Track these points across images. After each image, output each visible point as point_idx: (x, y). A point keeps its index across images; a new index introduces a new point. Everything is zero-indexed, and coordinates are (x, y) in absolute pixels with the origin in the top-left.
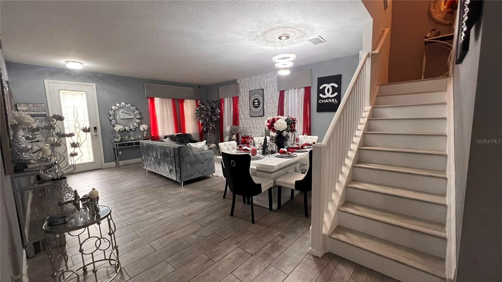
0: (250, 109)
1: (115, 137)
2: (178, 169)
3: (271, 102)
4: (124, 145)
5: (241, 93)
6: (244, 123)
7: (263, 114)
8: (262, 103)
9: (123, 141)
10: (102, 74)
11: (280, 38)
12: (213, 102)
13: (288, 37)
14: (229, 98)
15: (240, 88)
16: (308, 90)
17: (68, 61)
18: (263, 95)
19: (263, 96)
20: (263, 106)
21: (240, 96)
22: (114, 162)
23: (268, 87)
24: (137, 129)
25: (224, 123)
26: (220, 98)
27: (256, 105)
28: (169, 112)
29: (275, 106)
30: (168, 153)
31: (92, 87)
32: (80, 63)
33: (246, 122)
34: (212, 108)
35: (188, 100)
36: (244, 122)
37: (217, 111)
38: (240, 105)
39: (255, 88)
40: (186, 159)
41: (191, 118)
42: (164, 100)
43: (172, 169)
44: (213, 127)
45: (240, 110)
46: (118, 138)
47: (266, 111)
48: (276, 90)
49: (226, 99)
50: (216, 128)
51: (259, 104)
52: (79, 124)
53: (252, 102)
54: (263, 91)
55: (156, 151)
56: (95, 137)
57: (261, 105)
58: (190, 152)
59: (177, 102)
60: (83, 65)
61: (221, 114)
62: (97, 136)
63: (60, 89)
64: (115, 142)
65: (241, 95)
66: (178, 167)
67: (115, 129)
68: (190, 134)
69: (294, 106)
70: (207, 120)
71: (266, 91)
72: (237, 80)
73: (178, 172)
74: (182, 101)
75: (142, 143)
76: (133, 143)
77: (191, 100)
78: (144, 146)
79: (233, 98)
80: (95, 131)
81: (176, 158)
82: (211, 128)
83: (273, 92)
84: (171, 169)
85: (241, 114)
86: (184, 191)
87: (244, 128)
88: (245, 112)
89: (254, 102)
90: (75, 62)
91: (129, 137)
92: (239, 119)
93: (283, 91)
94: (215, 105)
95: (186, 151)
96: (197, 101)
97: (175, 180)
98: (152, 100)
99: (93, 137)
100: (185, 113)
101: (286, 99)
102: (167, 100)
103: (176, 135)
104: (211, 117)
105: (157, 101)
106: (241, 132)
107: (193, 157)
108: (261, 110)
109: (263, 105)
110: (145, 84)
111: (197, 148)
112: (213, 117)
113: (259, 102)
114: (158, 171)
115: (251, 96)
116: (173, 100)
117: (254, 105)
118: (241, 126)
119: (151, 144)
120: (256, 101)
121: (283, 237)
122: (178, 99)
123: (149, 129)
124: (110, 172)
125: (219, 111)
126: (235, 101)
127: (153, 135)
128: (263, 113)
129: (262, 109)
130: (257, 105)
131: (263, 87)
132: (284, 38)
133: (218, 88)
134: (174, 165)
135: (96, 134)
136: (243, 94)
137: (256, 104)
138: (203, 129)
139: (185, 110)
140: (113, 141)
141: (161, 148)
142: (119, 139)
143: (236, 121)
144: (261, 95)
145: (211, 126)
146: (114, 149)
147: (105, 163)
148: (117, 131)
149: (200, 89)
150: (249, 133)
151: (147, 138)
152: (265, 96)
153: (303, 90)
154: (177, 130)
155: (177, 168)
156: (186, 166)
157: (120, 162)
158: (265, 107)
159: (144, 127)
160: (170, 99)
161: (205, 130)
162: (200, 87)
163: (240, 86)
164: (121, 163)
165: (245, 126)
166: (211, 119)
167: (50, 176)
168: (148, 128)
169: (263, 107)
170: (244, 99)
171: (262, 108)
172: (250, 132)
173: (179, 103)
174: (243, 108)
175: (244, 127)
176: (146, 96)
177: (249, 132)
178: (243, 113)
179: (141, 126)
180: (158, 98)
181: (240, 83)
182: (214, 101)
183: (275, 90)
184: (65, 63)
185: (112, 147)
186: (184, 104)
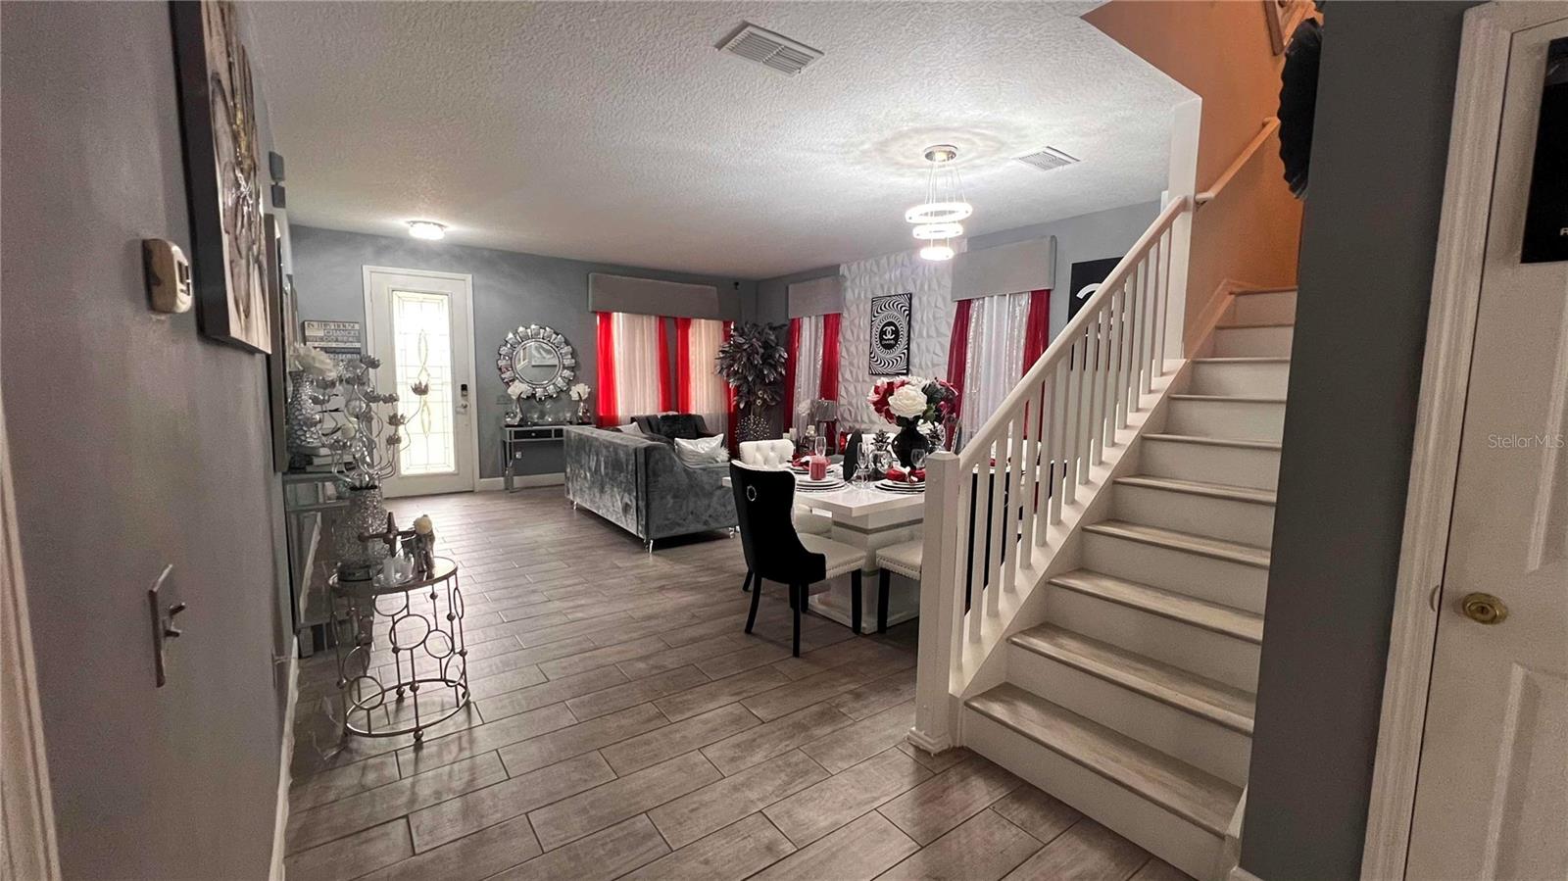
0: (871, 353)
1: (507, 414)
2: (642, 504)
3: (933, 333)
4: (527, 434)
5: (848, 304)
6: (851, 394)
7: (908, 370)
8: (906, 335)
9: (527, 425)
10: (491, 250)
11: (929, 156)
12: (771, 328)
13: (951, 155)
14: (813, 318)
15: (845, 290)
16: (1041, 301)
17: (414, 222)
18: (910, 310)
19: (909, 315)
20: (909, 344)
21: (845, 314)
22: (502, 479)
23: (926, 287)
24: (563, 395)
25: (796, 391)
26: (790, 317)
27: (889, 339)
28: (648, 355)
29: (942, 346)
30: (622, 463)
31: (463, 284)
32: (440, 226)
33: (859, 389)
34: (766, 345)
35: (703, 321)
36: (851, 389)
37: (777, 356)
38: (844, 338)
39: (889, 289)
40: (664, 480)
41: (707, 372)
42: (637, 319)
43: (629, 502)
44: (764, 400)
45: (844, 354)
46: (515, 416)
47: (915, 360)
48: (949, 297)
49: (806, 320)
50: (773, 404)
51: (896, 339)
52: (429, 375)
53: (876, 332)
54: (910, 299)
55: (597, 455)
56: (462, 410)
57: (903, 341)
58: (675, 462)
59: (670, 323)
60: (445, 230)
61: (791, 364)
62: (466, 407)
63: (394, 287)
64: (508, 426)
65: (848, 309)
66: (642, 500)
67: (510, 391)
68: (700, 417)
69: (998, 349)
70: (750, 379)
71: (920, 299)
72: (839, 266)
73: (641, 512)
74: (684, 324)
75: (567, 431)
76: (550, 431)
77: (711, 321)
78: (571, 440)
79: (826, 317)
80: (463, 395)
81: (639, 475)
82: (759, 402)
83: (940, 304)
84: (627, 504)
85: (845, 366)
86: (652, 562)
87: (852, 406)
88: (855, 361)
89: (883, 333)
90: (429, 223)
91: (542, 415)
92: (840, 379)
93: (969, 302)
94: (773, 337)
95: (664, 459)
96: (726, 324)
97: (635, 533)
98: (606, 318)
99: (458, 409)
100: (692, 357)
101: (973, 325)
102: (645, 317)
103: (663, 417)
104: (762, 371)
105: (619, 320)
106: (844, 419)
107: (683, 474)
108: (901, 357)
109: (909, 340)
110: (590, 275)
111: (698, 454)
112: (766, 372)
113: (896, 332)
114: (598, 508)
115: (876, 315)
116: (662, 320)
117: (881, 339)
118: (842, 401)
119: (586, 436)
120: (889, 328)
121: (858, 696)
122: (676, 318)
123: (592, 398)
124: (488, 503)
125: (786, 356)
126: (832, 325)
127: (601, 414)
128: (908, 365)
129: (904, 353)
130: (892, 342)
131: (911, 289)
132: (940, 156)
133: (787, 288)
134: (635, 494)
135: (464, 403)
136: (853, 308)
137: (889, 337)
138: (738, 405)
139: (691, 349)
140: (503, 424)
141: (607, 447)
142: (518, 419)
143: (829, 385)
144: (905, 310)
145: (759, 398)
146: (505, 443)
147: (481, 478)
148: (514, 397)
149: (736, 289)
150: (863, 421)
151: (586, 420)
152: (917, 316)
153: (1025, 301)
154: (667, 404)
155: (640, 502)
156: (662, 498)
157: (515, 478)
158: (913, 346)
159: (580, 390)
160: (653, 318)
161: (742, 406)
162: (737, 284)
163: (848, 283)
164: (518, 481)
165: (854, 401)
166: (760, 376)
167: (348, 480)
168: (589, 393)
169: (908, 349)
170: (857, 321)
171: (906, 351)
172: (867, 421)
173: (677, 328)
174: (853, 349)
175: (850, 404)
176: (590, 309)
177: (865, 419)
178: (851, 364)
179: (573, 388)
180: (621, 314)
181: (846, 273)
182: (774, 326)
183: (944, 299)
184: (408, 226)
185: (499, 440)
186: (691, 331)
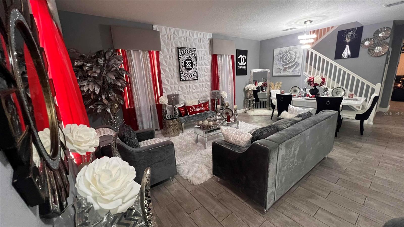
0: (180, 72)
19: (196, 57)
20: (197, 68)
36: (169, 88)
39: (185, 45)
48: (209, 53)
53: (182, 63)
72: (152, 25)
82: (116, 106)
108: (195, 73)
115: (181, 55)
128: (197, 76)
132: (308, 22)
136: (165, 50)
144: (194, 55)
153: (230, 57)
174: (167, 69)
178: (167, 77)
